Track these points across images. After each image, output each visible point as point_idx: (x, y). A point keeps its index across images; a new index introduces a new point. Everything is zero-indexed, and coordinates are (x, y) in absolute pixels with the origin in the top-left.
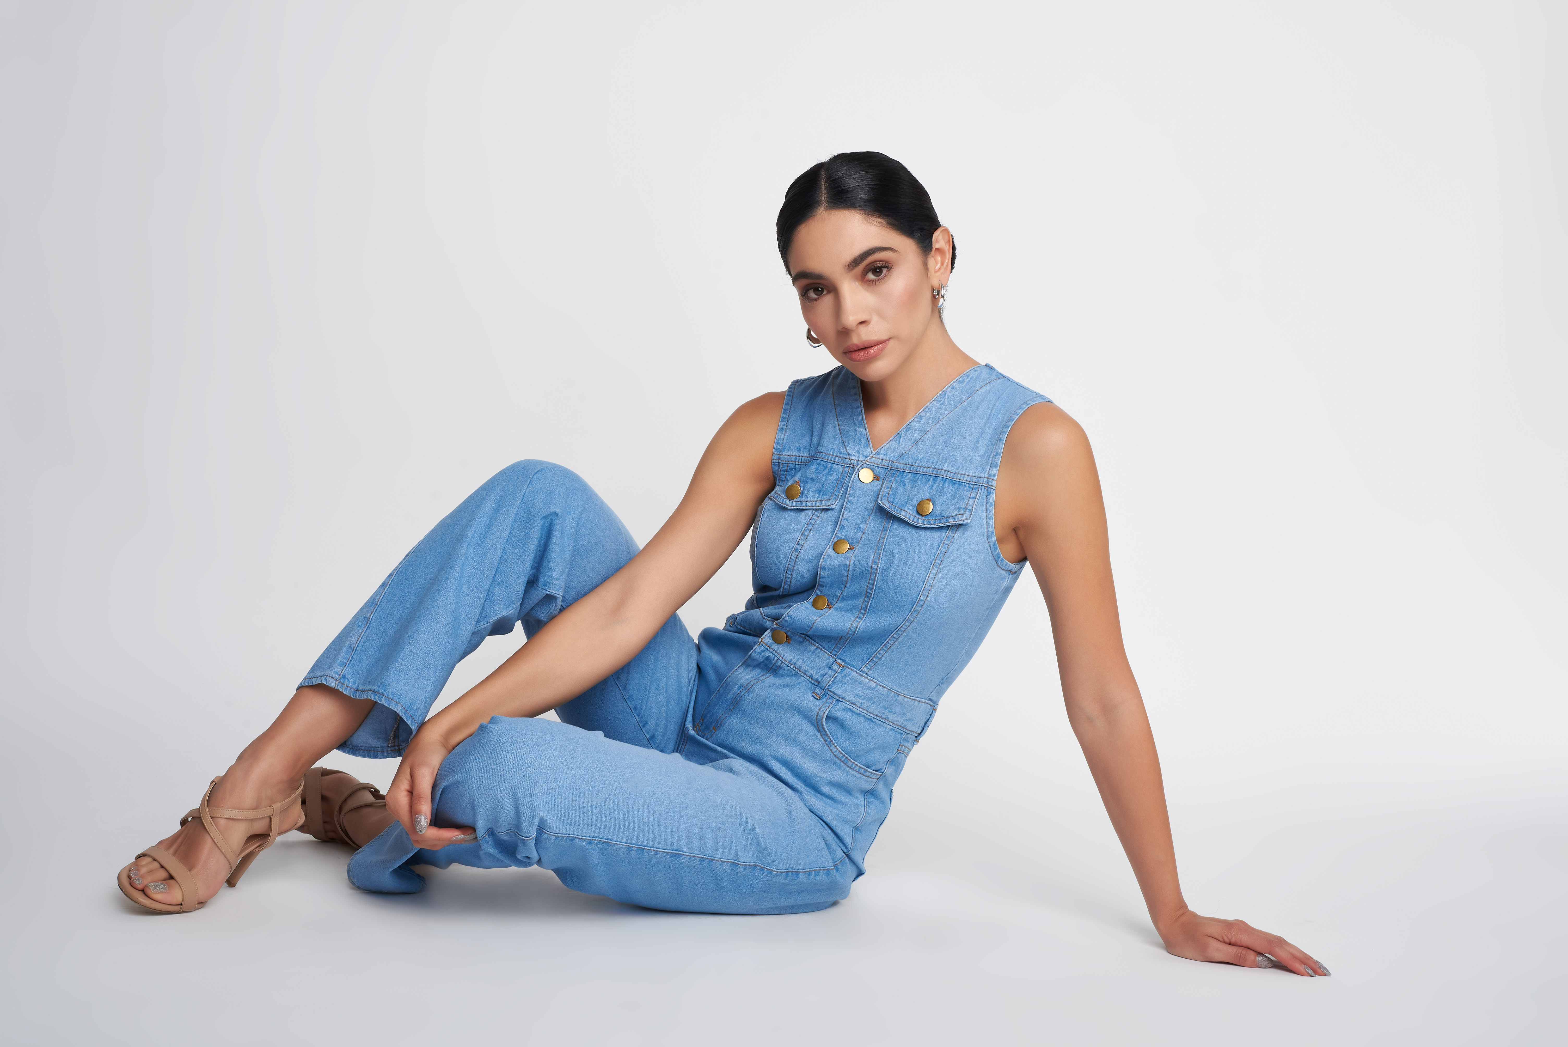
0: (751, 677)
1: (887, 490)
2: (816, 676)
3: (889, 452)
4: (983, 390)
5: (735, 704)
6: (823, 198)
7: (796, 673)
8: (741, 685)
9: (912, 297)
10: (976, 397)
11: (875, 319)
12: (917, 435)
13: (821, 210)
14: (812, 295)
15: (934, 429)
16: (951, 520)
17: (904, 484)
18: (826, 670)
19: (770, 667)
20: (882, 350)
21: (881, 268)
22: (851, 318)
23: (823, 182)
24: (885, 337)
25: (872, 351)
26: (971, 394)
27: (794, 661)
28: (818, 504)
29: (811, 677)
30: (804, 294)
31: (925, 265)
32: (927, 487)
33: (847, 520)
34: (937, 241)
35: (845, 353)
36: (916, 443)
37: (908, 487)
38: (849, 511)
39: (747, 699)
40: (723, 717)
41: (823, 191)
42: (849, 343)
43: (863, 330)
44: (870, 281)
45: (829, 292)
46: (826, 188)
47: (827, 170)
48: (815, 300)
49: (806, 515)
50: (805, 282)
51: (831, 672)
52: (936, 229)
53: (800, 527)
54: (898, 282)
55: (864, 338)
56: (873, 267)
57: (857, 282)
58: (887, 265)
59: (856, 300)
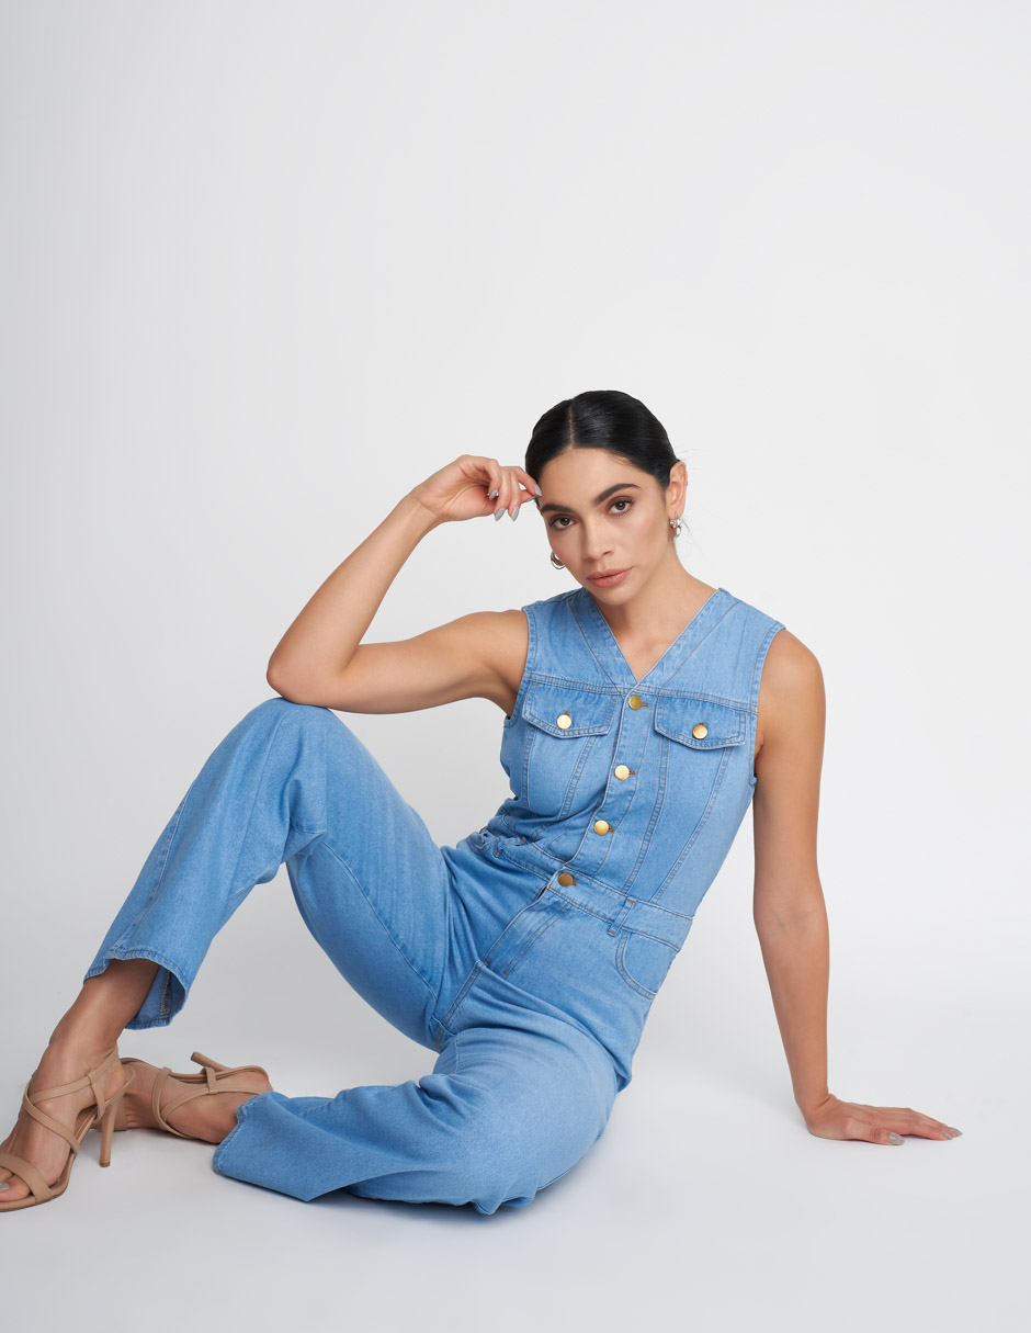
0: (539, 922)
1: (660, 717)
2: (609, 916)
3: (655, 680)
4: (729, 615)
5: (526, 949)
6: (571, 436)
7: (589, 913)
8: (530, 932)
9: (651, 532)
10: (724, 622)
11: (618, 549)
12: (678, 662)
13: (570, 448)
14: (560, 525)
15: (693, 655)
16: (727, 742)
17: (674, 710)
18: (619, 908)
19: (559, 910)
20: (624, 578)
21: (624, 503)
22: (596, 550)
23: (571, 421)
24: (626, 566)
25: (615, 579)
26: (720, 619)
27: (585, 903)
28: (591, 731)
29: (604, 916)
30: (551, 524)
31: (664, 499)
32: (698, 712)
33: (624, 746)
34: (674, 476)
35: (589, 579)
36: (678, 670)
37: (679, 712)
38: (625, 737)
39: (538, 945)
40: (514, 963)
41: (572, 430)
42: (593, 572)
43: (607, 559)
44: (614, 515)
45: (575, 523)
46: (575, 427)
47: (575, 410)
48: (562, 530)
49: (580, 744)
50: (553, 513)
51: (624, 910)
52: (673, 465)
53: (576, 755)
54: (640, 516)
55: (608, 568)
56: (616, 501)
57: (602, 516)
58: (630, 501)
59: (601, 532)
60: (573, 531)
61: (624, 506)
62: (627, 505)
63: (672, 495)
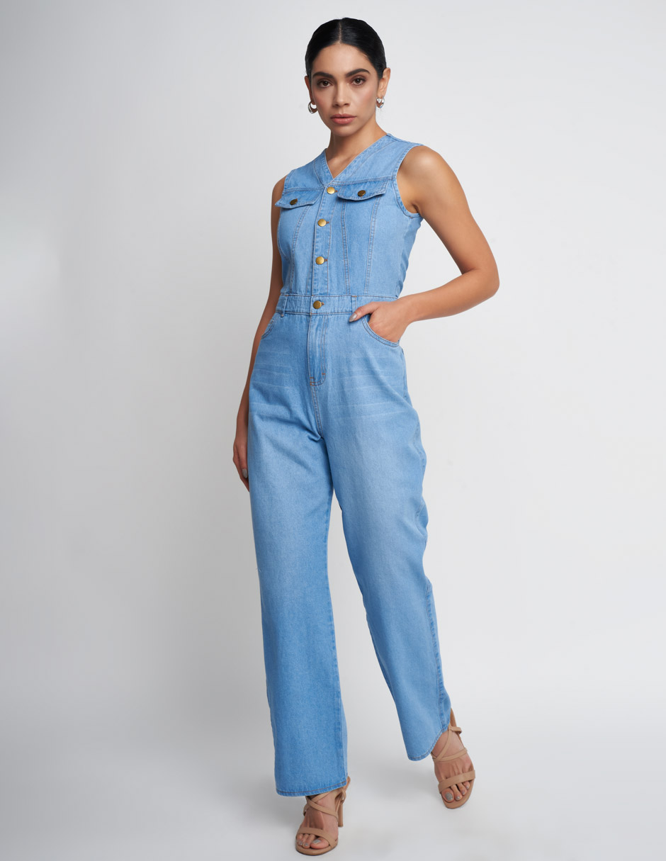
1: (342, 192)
3: (341, 179)
14: (322, 85)
20: (351, 121)
22: (341, 100)
23: (339, 29)
24: (354, 115)
28: (305, 203)
30: (318, 84)
31: (378, 85)
32: (362, 187)
33: (323, 210)
34: (384, 75)
38: (324, 206)
41: (340, 34)
43: (346, 108)
44: (354, 85)
46: (342, 33)
48: (324, 88)
52: (385, 69)
54: (366, 89)
55: (344, 113)
56: (356, 78)
57: (348, 84)
58: (364, 80)
59: (346, 92)
60: (330, 89)
61: (359, 82)
62: (361, 82)
63: (382, 84)
